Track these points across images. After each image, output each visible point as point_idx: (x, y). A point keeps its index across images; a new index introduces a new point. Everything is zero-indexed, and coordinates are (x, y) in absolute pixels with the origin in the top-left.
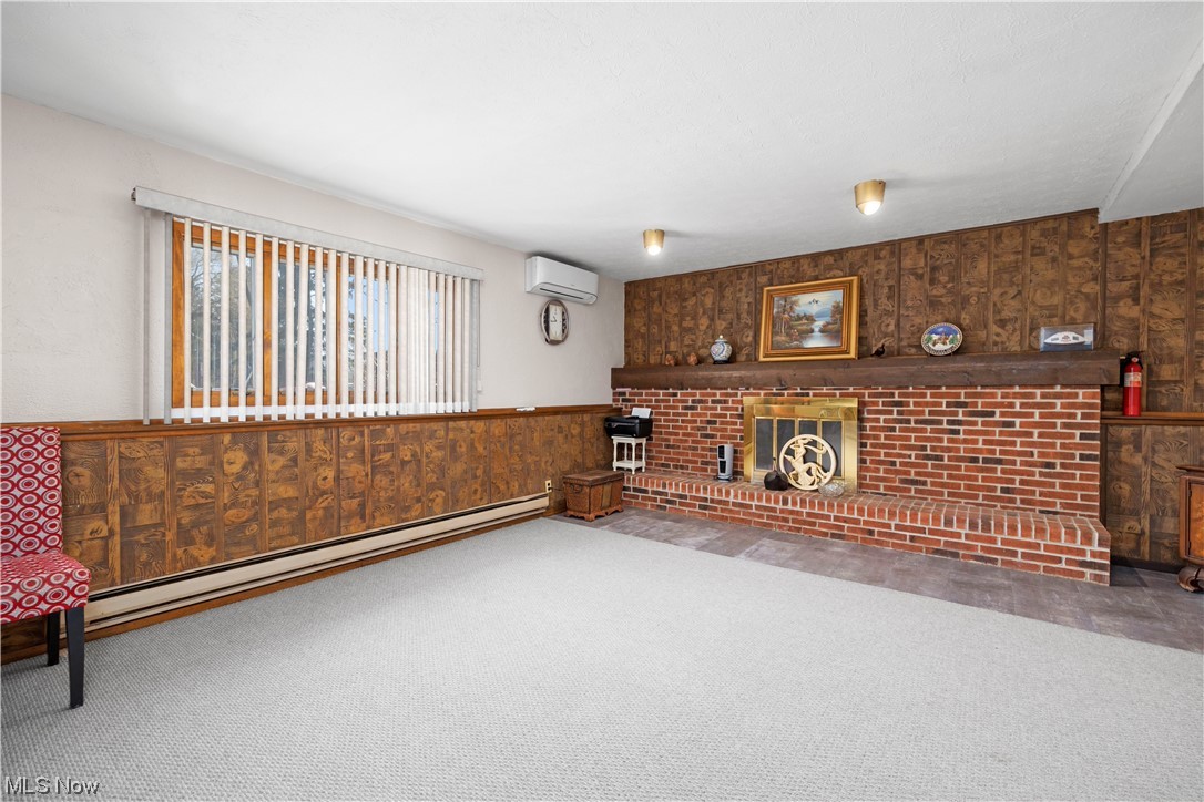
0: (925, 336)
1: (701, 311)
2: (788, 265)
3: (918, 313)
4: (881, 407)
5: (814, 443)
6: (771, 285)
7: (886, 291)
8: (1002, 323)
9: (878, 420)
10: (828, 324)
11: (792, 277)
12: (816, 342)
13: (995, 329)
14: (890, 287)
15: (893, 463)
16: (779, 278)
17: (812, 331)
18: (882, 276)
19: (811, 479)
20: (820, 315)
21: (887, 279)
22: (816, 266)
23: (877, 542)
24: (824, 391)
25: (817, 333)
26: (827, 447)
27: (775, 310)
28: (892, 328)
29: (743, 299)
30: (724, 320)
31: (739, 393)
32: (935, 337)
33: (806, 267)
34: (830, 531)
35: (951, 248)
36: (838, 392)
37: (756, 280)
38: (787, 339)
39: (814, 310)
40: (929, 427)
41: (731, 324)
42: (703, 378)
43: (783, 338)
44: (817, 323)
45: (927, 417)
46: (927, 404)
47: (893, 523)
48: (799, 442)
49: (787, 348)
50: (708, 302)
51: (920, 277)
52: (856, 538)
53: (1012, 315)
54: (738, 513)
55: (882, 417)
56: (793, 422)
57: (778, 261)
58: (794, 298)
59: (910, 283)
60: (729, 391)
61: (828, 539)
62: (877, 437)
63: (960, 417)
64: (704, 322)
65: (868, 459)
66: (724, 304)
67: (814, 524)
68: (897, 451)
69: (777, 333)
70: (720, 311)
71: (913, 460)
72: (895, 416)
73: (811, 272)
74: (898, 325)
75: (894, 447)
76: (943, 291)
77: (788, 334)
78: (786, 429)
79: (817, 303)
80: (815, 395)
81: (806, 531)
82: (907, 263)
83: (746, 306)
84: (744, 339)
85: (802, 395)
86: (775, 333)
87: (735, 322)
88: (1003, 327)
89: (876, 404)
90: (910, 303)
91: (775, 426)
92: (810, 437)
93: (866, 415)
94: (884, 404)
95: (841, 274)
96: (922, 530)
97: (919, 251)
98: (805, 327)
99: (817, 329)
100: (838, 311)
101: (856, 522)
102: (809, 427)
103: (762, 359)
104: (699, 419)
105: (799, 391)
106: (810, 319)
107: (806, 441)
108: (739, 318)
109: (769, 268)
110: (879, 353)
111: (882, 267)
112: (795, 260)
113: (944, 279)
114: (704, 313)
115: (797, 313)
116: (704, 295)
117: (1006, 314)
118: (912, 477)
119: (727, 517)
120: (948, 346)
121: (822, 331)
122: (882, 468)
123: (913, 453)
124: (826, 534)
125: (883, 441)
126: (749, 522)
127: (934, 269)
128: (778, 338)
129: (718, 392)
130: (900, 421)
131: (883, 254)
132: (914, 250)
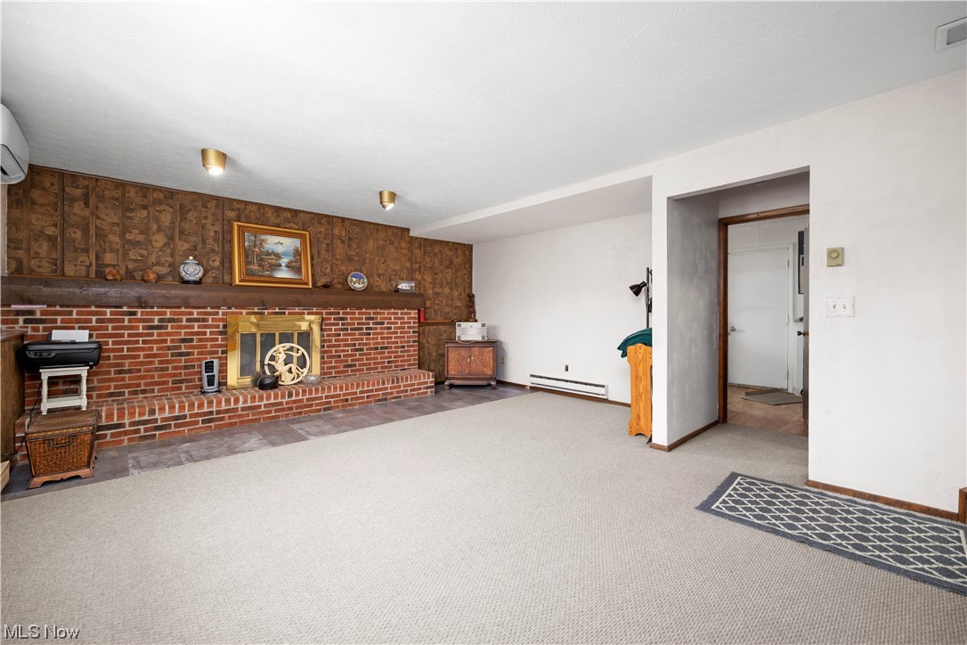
0: (349, 279)
1: (155, 227)
2: (254, 208)
3: (343, 264)
4: (333, 321)
5: (291, 349)
6: (240, 221)
7: (325, 246)
8: (379, 276)
9: (331, 330)
10: (292, 262)
11: (259, 219)
12: (283, 274)
13: (377, 278)
14: (327, 244)
15: (339, 356)
16: (246, 217)
17: (280, 265)
18: (323, 236)
19: (292, 376)
20: (286, 254)
21: (325, 239)
22: (278, 216)
23: (350, 405)
24: (297, 311)
25: (284, 268)
26: (302, 350)
27: (246, 244)
28: (328, 270)
29: (209, 226)
30: (186, 241)
31: (220, 312)
32: (354, 279)
33: (270, 214)
34: (322, 407)
35: (357, 229)
36: (306, 311)
37: (223, 214)
38: (260, 269)
39: (280, 249)
40: (357, 332)
41: (195, 247)
42: (176, 297)
43: (256, 268)
44: (283, 260)
45: (356, 326)
46: (356, 319)
47: (358, 391)
48: (280, 350)
49: (260, 276)
50: (166, 219)
51: (343, 242)
52: (338, 407)
53: (383, 272)
54: (248, 415)
55: (333, 328)
56: (274, 334)
57: (246, 203)
58: (263, 237)
59: (337, 243)
60: (209, 310)
61: (322, 413)
62: (330, 341)
63: (371, 326)
64: (160, 240)
65: (325, 355)
66: (186, 225)
67: (312, 405)
68: (342, 348)
69: (250, 263)
70: (182, 232)
71: (350, 352)
72: (340, 326)
73: (273, 220)
74: (332, 269)
75: (339, 346)
76: (354, 253)
77: (260, 265)
78: (269, 341)
79: (281, 244)
80: (290, 314)
81: (306, 412)
82: (336, 231)
83: (212, 234)
84: (211, 263)
85: (280, 313)
86: (248, 263)
87: (200, 246)
88: (379, 278)
89: (330, 319)
90: (338, 257)
91: (258, 338)
92: (288, 345)
93: (324, 327)
94: (335, 319)
95: (296, 227)
96: (372, 391)
97: (343, 226)
98: (274, 261)
99: (283, 265)
100: (297, 253)
101: (339, 396)
102: (286, 338)
103: (237, 282)
104: (169, 338)
105: (277, 310)
106: (278, 256)
107: (286, 348)
108: (204, 241)
109: (236, 205)
110: (325, 286)
111: (323, 230)
112: (261, 206)
113: (355, 246)
114: (159, 230)
115: (266, 249)
116: (160, 212)
117: (380, 271)
118: (350, 363)
119: (236, 422)
120: (361, 286)
121: (287, 266)
122: (333, 360)
123: (349, 348)
124: (320, 410)
125: (334, 343)
126: (258, 420)
127: (350, 239)
128: (251, 267)
129: (195, 311)
130: (343, 330)
131: (323, 221)
132: (340, 224)
